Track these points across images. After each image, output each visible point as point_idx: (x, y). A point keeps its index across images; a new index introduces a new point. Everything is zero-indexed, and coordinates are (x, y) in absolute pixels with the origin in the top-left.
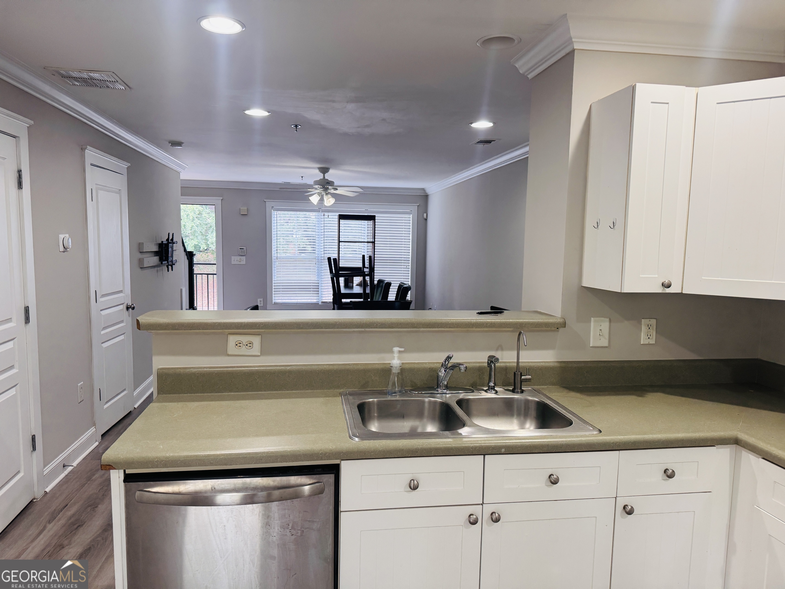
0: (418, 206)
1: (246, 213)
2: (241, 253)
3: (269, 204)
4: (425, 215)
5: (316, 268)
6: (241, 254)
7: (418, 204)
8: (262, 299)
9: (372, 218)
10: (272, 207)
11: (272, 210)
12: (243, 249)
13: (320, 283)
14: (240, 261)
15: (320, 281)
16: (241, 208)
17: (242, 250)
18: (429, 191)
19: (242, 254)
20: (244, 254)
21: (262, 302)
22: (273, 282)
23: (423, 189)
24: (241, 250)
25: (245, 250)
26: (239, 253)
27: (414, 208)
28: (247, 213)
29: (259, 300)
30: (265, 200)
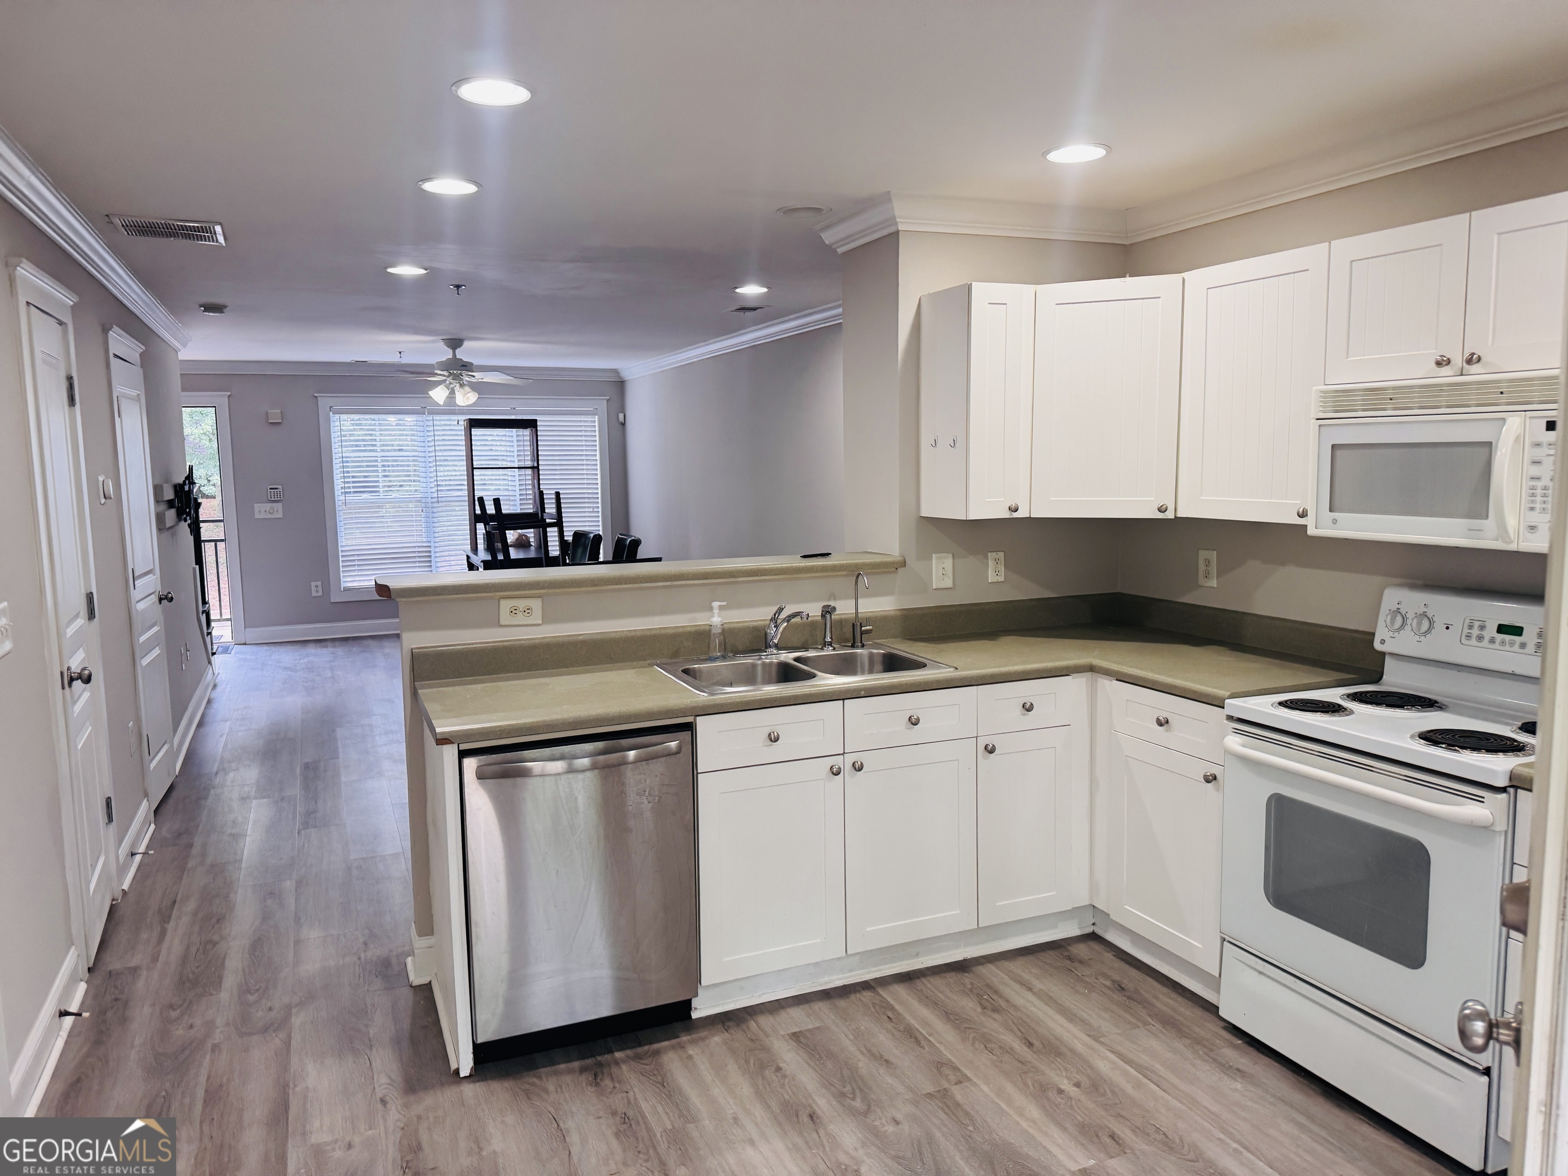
0: (608, 400)
1: (280, 421)
2: (273, 497)
3: (325, 402)
4: (621, 416)
5: (423, 519)
6: (273, 499)
7: (608, 398)
8: (319, 583)
9: (531, 424)
10: (331, 407)
11: (331, 413)
12: (277, 489)
13: (432, 547)
14: (271, 511)
15: (432, 543)
16: (269, 411)
17: (275, 491)
18: (626, 375)
19: (276, 499)
20: (279, 499)
21: (320, 589)
22: (340, 549)
23: (616, 372)
24: (272, 491)
25: (281, 491)
26: (269, 497)
27: (602, 405)
28: (282, 419)
29: (313, 584)
30: (316, 395)
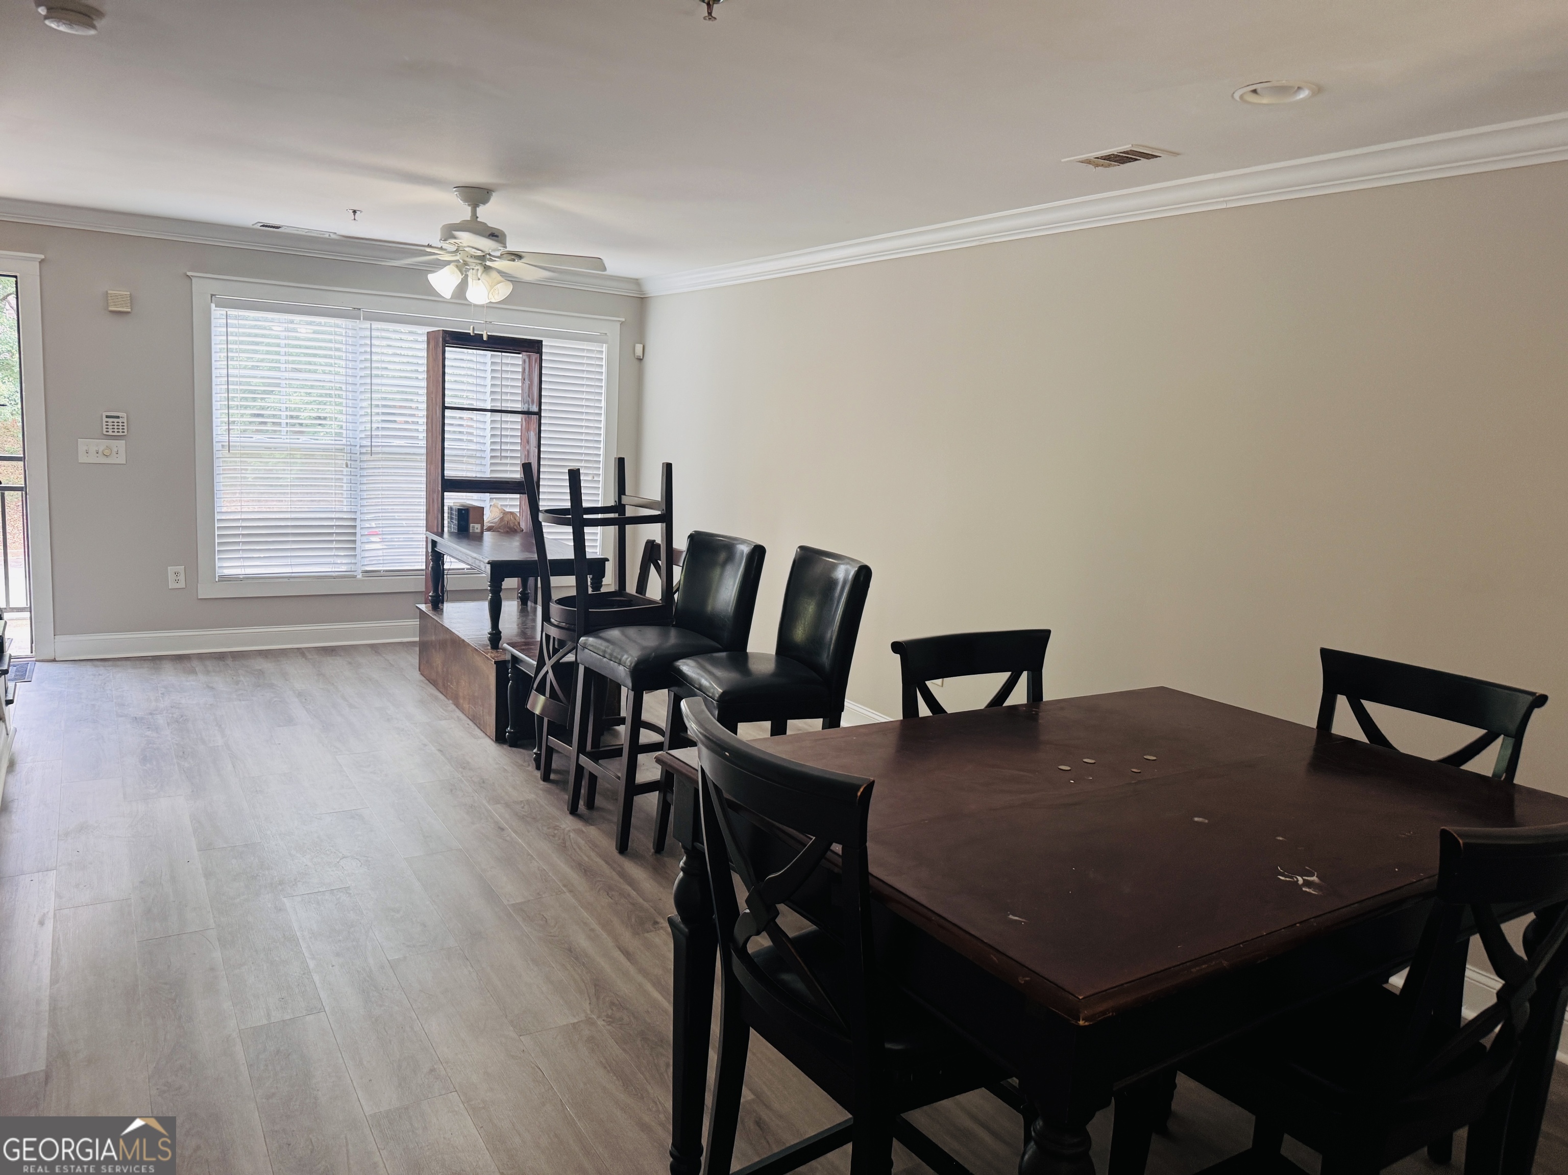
0: (622, 323)
3: (202, 286)
4: (639, 348)
6: (110, 433)
7: (623, 320)
8: (181, 569)
9: (533, 347)
10: (212, 295)
11: (213, 305)
12: (118, 417)
13: (358, 520)
14: (107, 452)
15: (358, 513)
16: (109, 292)
17: (116, 420)
19: (116, 434)
20: (121, 434)
21: (182, 577)
22: (217, 517)
24: (111, 420)
25: (125, 421)
26: (105, 430)
27: (612, 329)
28: (132, 309)
29: (171, 570)
30: (189, 274)
